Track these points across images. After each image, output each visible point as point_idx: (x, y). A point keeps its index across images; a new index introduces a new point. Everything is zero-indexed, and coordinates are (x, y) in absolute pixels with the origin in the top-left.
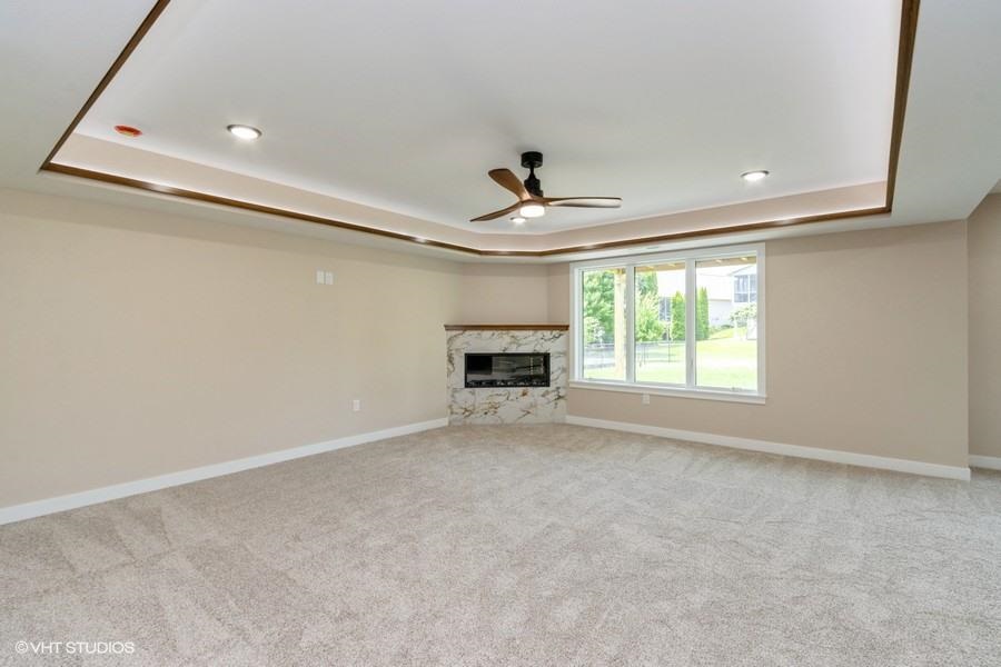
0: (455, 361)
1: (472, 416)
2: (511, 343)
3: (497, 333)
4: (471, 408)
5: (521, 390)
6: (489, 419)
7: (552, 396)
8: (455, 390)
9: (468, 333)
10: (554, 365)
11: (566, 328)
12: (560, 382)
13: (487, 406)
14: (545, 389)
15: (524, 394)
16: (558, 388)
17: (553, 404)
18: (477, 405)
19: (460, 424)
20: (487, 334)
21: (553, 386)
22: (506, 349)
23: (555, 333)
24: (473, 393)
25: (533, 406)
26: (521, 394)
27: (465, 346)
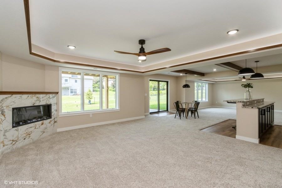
0: (6, 114)
1: (17, 143)
2: (37, 100)
3: (30, 95)
4: (16, 139)
5: (41, 122)
6: (27, 141)
7: (52, 122)
8: (6, 131)
9: (14, 96)
10: (53, 108)
11: (57, 93)
12: (55, 116)
13: (25, 135)
14: (50, 120)
15: (42, 124)
16: (55, 118)
17: (53, 125)
18: (20, 136)
19: (9, 151)
20: (25, 96)
21: (53, 117)
22: (34, 104)
23: (54, 95)
24: (17, 130)
25: (46, 128)
26: (41, 124)
27: (12, 104)
